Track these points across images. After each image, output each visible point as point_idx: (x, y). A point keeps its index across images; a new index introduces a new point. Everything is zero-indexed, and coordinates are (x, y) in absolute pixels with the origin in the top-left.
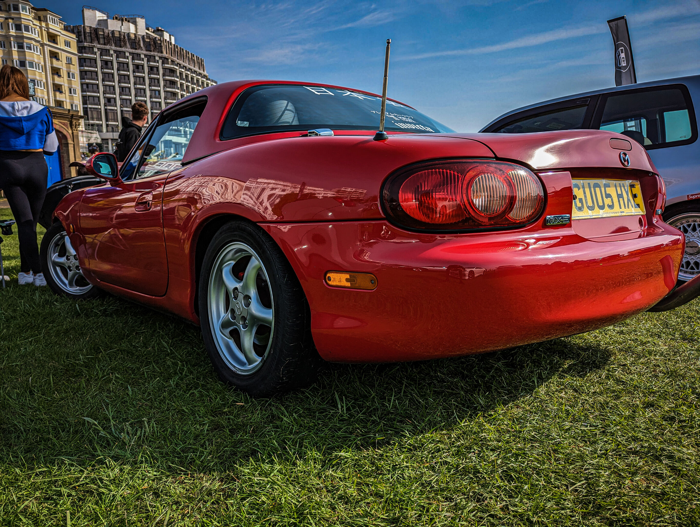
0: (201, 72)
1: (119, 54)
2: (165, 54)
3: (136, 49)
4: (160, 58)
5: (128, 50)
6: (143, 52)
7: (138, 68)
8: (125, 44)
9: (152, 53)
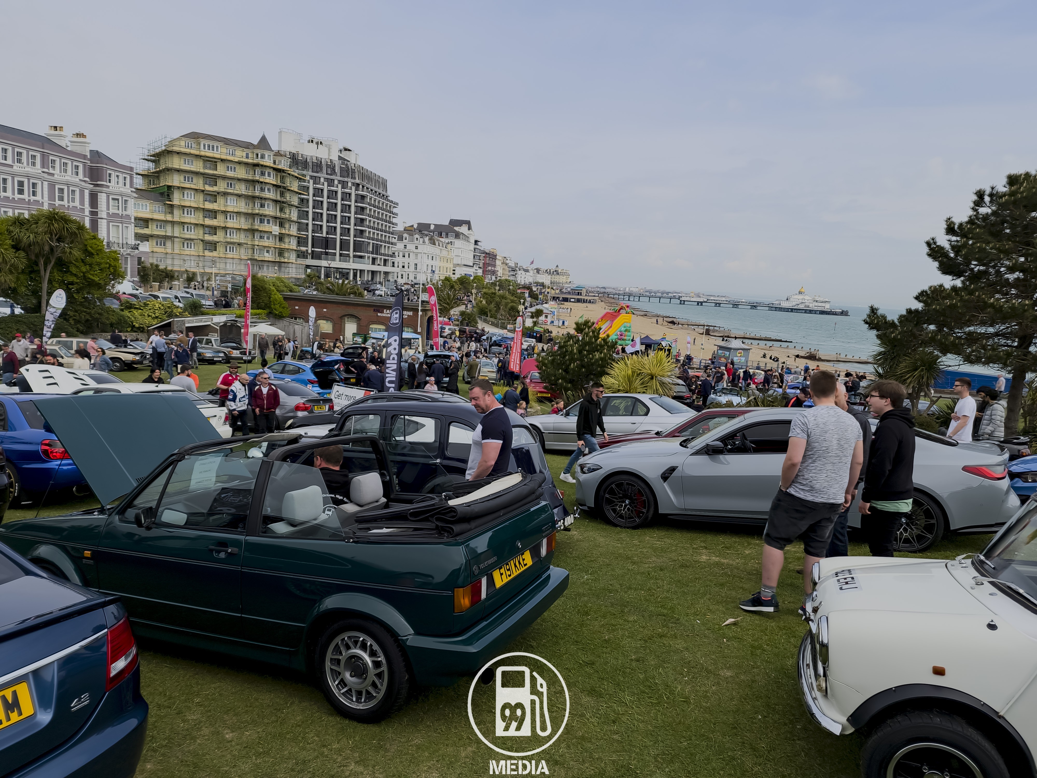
0: (384, 193)
1: (316, 180)
2: (357, 181)
3: (331, 175)
4: (353, 184)
5: (323, 176)
6: (337, 178)
7: (332, 194)
8: (321, 170)
9: (346, 179)
